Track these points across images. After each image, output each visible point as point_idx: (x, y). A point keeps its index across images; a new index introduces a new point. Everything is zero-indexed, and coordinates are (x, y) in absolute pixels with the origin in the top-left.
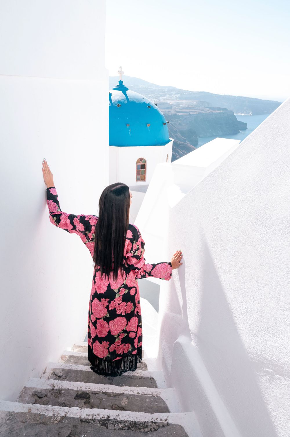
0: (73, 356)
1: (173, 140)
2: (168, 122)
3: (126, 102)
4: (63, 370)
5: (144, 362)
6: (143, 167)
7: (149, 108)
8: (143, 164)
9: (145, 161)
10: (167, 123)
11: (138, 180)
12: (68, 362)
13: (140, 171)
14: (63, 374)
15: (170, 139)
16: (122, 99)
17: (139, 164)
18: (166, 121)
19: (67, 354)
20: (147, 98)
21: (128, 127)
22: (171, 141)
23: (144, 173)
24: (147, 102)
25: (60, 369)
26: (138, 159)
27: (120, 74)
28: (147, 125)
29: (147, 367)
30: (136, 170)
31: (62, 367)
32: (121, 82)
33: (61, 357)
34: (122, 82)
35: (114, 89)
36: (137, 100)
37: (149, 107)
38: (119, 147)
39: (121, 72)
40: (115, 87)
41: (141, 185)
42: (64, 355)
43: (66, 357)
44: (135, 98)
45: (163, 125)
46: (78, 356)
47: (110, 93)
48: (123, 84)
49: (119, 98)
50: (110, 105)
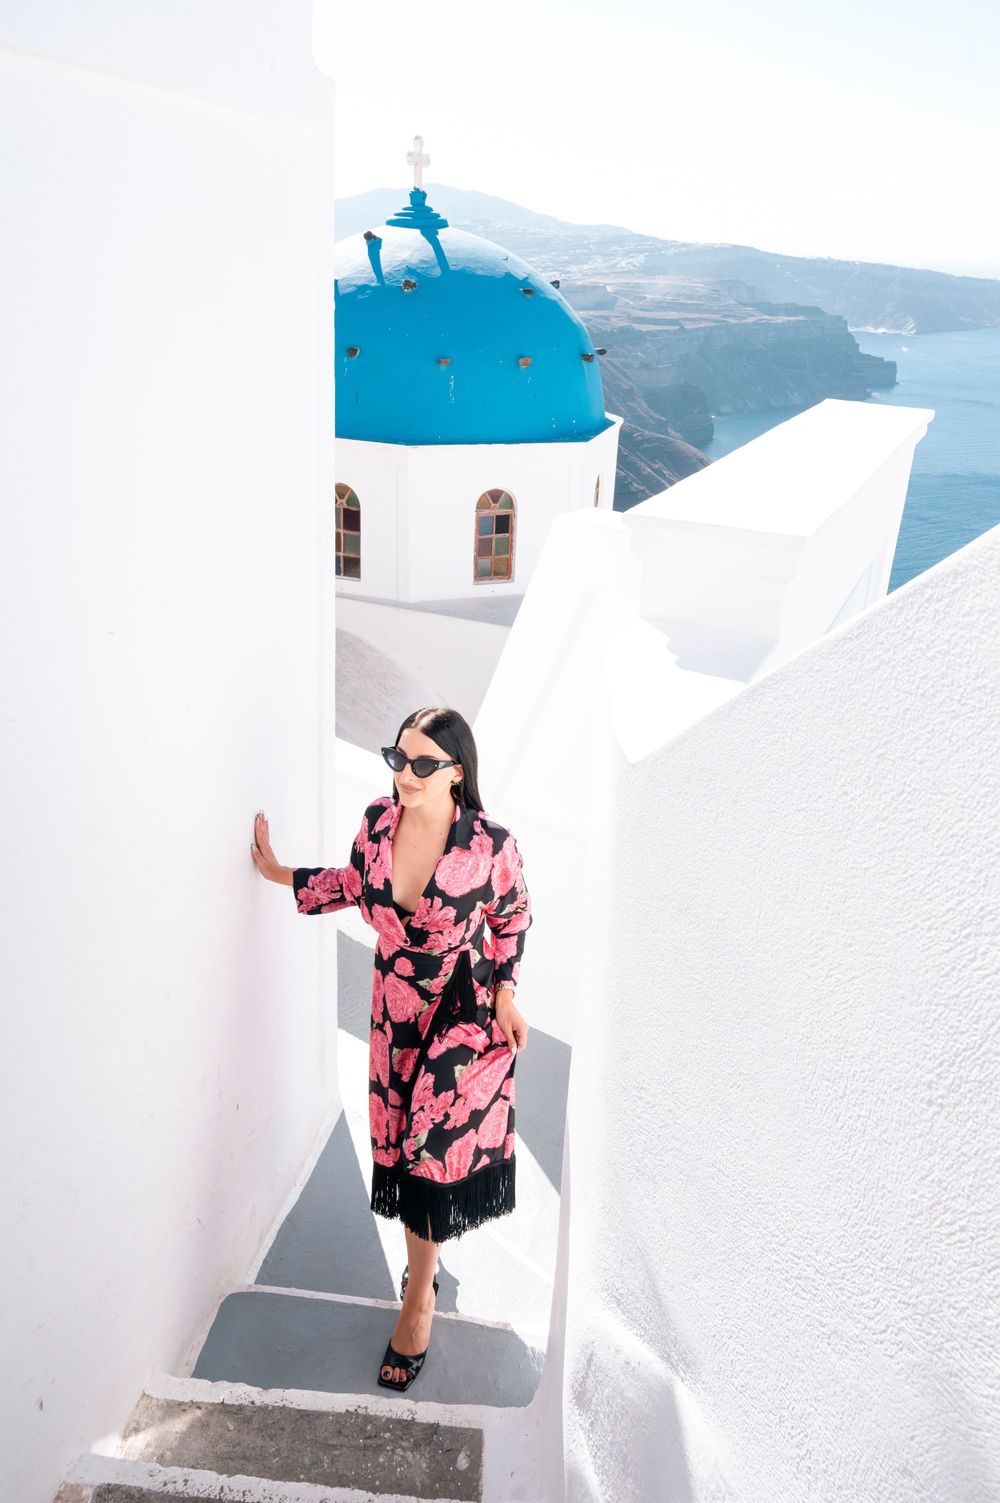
0: (118, 1487)
1: (619, 421)
2: (602, 352)
3: (437, 272)
6: (504, 524)
7: (528, 296)
8: (502, 512)
9: (510, 503)
10: (596, 357)
11: (481, 575)
13: (491, 540)
15: (609, 416)
16: (421, 261)
17: (485, 512)
18: (592, 349)
19: (88, 1480)
20: (518, 259)
21: (443, 368)
22: (613, 423)
23: (508, 547)
24: (520, 274)
26: (484, 495)
27: (416, 164)
28: (521, 361)
30: (473, 540)
32: (418, 196)
34: (424, 195)
35: (391, 223)
36: (480, 265)
37: (527, 292)
38: (410, 446)
39: (418, 160)
40: (396, 215)
41: (494, 594)
42: (72, 1486)
43: (85, 1493)
44: (473, 256)
45: (583, 362)
46: (145, 1487)
47: (375, 237)
48: (428, 203)
49: (412, 256)
50: (373, 285)
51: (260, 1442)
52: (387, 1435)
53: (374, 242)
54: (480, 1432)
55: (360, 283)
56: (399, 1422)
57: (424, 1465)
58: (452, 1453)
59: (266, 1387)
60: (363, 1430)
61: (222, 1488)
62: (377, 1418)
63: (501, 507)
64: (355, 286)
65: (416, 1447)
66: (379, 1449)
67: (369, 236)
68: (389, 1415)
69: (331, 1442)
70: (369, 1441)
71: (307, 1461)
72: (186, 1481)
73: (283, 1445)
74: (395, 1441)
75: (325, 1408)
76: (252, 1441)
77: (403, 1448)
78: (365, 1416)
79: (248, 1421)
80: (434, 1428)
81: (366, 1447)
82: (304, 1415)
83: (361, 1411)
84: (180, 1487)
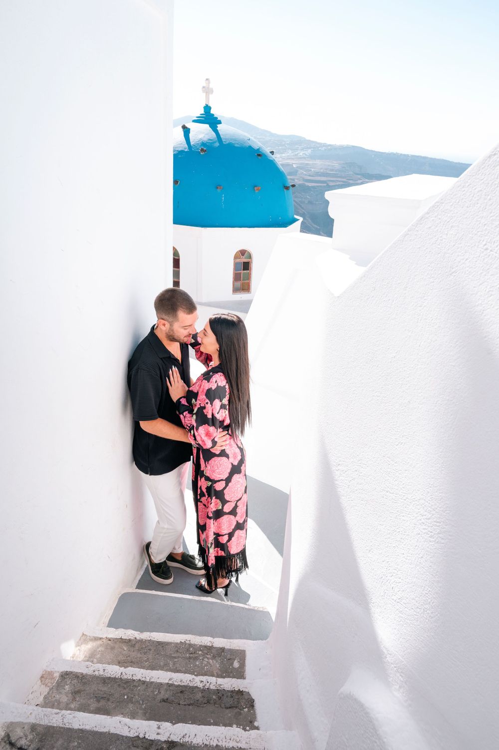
0: (71, 672)
1: (301, 219)
2: (293, 186)
3: (217, 144)
4: (34, 727)
5: (247, 690)
6: (247, 266)
7: (259, 157)
8: (246, 260)
9: (250, 256)
10: (291, 188)
11: (236, 290)
12: (57, 690)
13: (241, 273)
14: (31, 741)
15: (296, 217)
16: (209, 140)
17: (238, 260)
18: (290, 184)
19: (56, 669)
20: (255, 140)
21: (219, 190)
22: (298, 220)
23: (249, 277)
24: (256, 147)
25: (26, 723)
26: (237, 252)
27: (206, 92)
28: (256, 188)
29: (253, 706)
30: (232, 272)
31: (32, 720)
32: (207, 108)
33: (42, 677)
34: (210, 108)
35: (194, 121)
36: (237, 142)
37: (259, 155)
38: (203, 228)
39: (207, 91)
40: (197, 117)
41: (242, 299)
42: (49, 672)
43: (55, 675)
44: (234, 138)
45: (285, 190)
46: (84, 672)
47: (187, 128)
48: (212, 112)
49: (204, 137)
50: (186, 150)
51: (139, 655)
52: (200, 652)
53: (186, 130)
54: (244, 651)
55: (180, 149)
56: (205, 647)
57: (218, 666)
58: (231, 660)
59: (142, 632)
60: (188, 650)
61: (122, 673)
62: (195, 645)
63: (245, 258)
64: (178, 151)
65: (214, 657)
66: (196, 659)
67: (184, 127)
68: (201, 644)
69: (173, 655)
70: (191, 655)
71: (162, 664)
72: (104, 670)
73: (150, 656)
74: (204, 655)
75: (170, 641)
76: (134, 655)
77: (208, 658)
78: (189, 644)
79: (133, 646)
80: (223, 650)
81: (190, 658)
82: (160, 643)
83: (187, 642)
84: (101, 673)
